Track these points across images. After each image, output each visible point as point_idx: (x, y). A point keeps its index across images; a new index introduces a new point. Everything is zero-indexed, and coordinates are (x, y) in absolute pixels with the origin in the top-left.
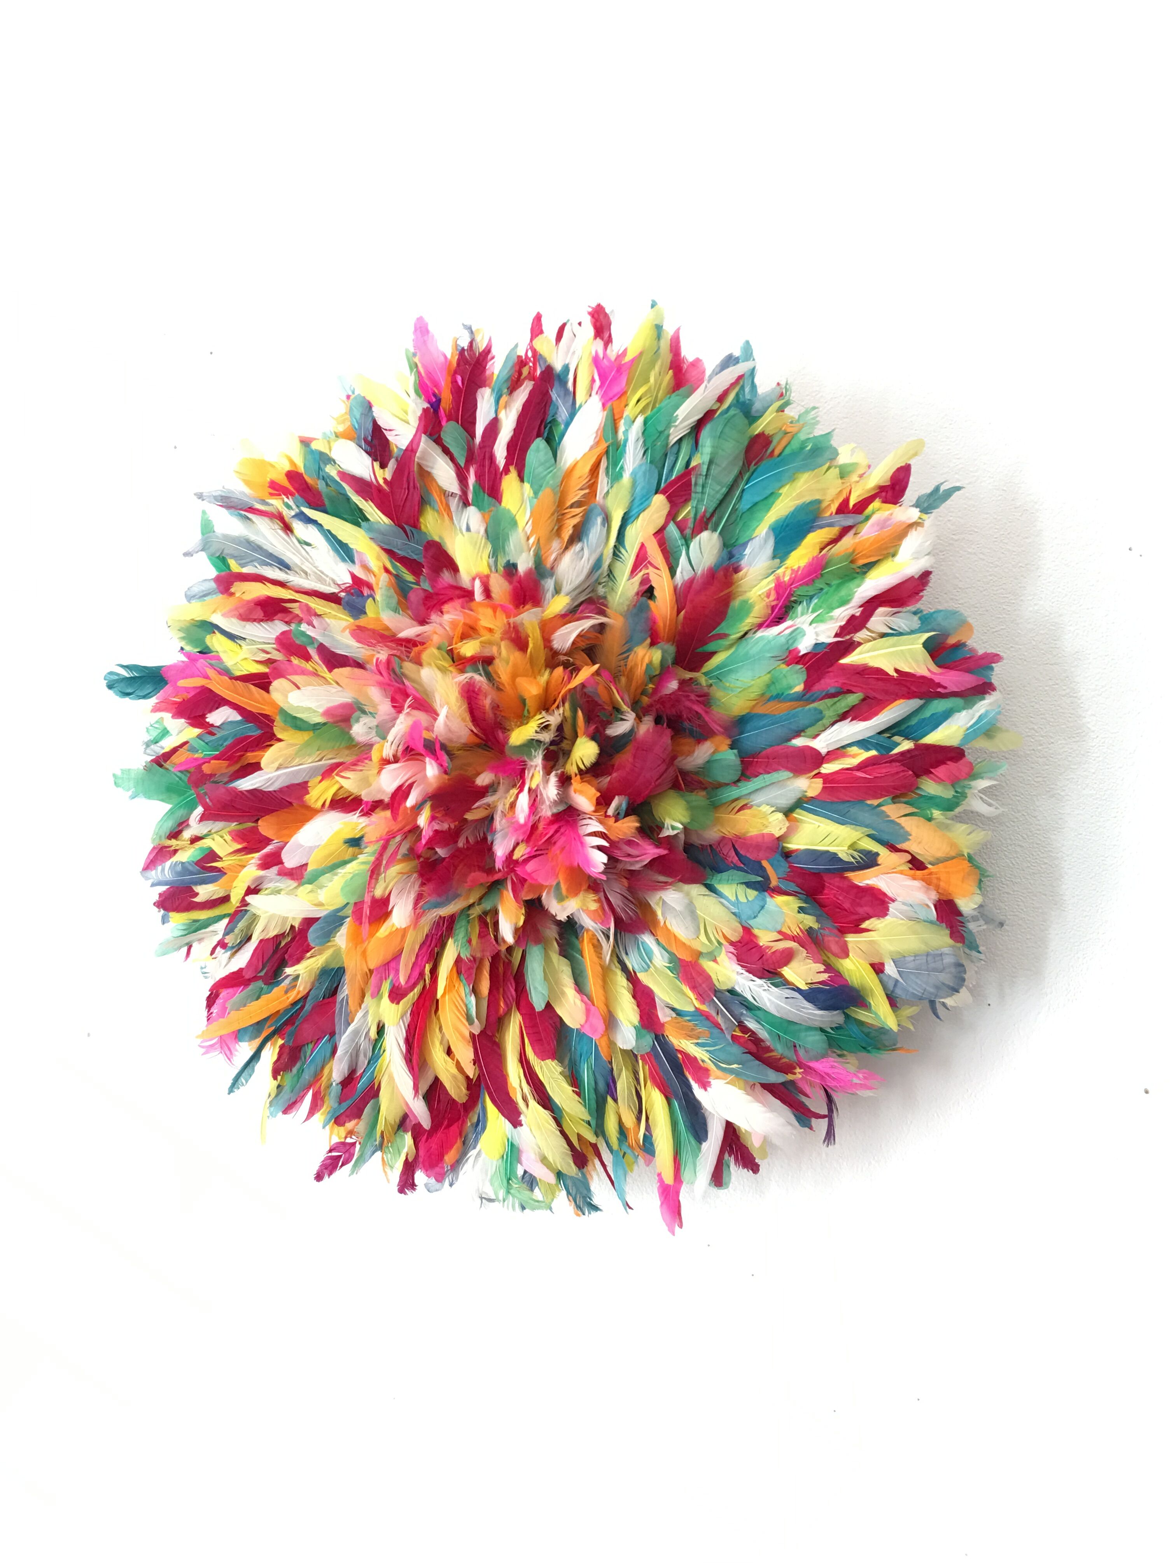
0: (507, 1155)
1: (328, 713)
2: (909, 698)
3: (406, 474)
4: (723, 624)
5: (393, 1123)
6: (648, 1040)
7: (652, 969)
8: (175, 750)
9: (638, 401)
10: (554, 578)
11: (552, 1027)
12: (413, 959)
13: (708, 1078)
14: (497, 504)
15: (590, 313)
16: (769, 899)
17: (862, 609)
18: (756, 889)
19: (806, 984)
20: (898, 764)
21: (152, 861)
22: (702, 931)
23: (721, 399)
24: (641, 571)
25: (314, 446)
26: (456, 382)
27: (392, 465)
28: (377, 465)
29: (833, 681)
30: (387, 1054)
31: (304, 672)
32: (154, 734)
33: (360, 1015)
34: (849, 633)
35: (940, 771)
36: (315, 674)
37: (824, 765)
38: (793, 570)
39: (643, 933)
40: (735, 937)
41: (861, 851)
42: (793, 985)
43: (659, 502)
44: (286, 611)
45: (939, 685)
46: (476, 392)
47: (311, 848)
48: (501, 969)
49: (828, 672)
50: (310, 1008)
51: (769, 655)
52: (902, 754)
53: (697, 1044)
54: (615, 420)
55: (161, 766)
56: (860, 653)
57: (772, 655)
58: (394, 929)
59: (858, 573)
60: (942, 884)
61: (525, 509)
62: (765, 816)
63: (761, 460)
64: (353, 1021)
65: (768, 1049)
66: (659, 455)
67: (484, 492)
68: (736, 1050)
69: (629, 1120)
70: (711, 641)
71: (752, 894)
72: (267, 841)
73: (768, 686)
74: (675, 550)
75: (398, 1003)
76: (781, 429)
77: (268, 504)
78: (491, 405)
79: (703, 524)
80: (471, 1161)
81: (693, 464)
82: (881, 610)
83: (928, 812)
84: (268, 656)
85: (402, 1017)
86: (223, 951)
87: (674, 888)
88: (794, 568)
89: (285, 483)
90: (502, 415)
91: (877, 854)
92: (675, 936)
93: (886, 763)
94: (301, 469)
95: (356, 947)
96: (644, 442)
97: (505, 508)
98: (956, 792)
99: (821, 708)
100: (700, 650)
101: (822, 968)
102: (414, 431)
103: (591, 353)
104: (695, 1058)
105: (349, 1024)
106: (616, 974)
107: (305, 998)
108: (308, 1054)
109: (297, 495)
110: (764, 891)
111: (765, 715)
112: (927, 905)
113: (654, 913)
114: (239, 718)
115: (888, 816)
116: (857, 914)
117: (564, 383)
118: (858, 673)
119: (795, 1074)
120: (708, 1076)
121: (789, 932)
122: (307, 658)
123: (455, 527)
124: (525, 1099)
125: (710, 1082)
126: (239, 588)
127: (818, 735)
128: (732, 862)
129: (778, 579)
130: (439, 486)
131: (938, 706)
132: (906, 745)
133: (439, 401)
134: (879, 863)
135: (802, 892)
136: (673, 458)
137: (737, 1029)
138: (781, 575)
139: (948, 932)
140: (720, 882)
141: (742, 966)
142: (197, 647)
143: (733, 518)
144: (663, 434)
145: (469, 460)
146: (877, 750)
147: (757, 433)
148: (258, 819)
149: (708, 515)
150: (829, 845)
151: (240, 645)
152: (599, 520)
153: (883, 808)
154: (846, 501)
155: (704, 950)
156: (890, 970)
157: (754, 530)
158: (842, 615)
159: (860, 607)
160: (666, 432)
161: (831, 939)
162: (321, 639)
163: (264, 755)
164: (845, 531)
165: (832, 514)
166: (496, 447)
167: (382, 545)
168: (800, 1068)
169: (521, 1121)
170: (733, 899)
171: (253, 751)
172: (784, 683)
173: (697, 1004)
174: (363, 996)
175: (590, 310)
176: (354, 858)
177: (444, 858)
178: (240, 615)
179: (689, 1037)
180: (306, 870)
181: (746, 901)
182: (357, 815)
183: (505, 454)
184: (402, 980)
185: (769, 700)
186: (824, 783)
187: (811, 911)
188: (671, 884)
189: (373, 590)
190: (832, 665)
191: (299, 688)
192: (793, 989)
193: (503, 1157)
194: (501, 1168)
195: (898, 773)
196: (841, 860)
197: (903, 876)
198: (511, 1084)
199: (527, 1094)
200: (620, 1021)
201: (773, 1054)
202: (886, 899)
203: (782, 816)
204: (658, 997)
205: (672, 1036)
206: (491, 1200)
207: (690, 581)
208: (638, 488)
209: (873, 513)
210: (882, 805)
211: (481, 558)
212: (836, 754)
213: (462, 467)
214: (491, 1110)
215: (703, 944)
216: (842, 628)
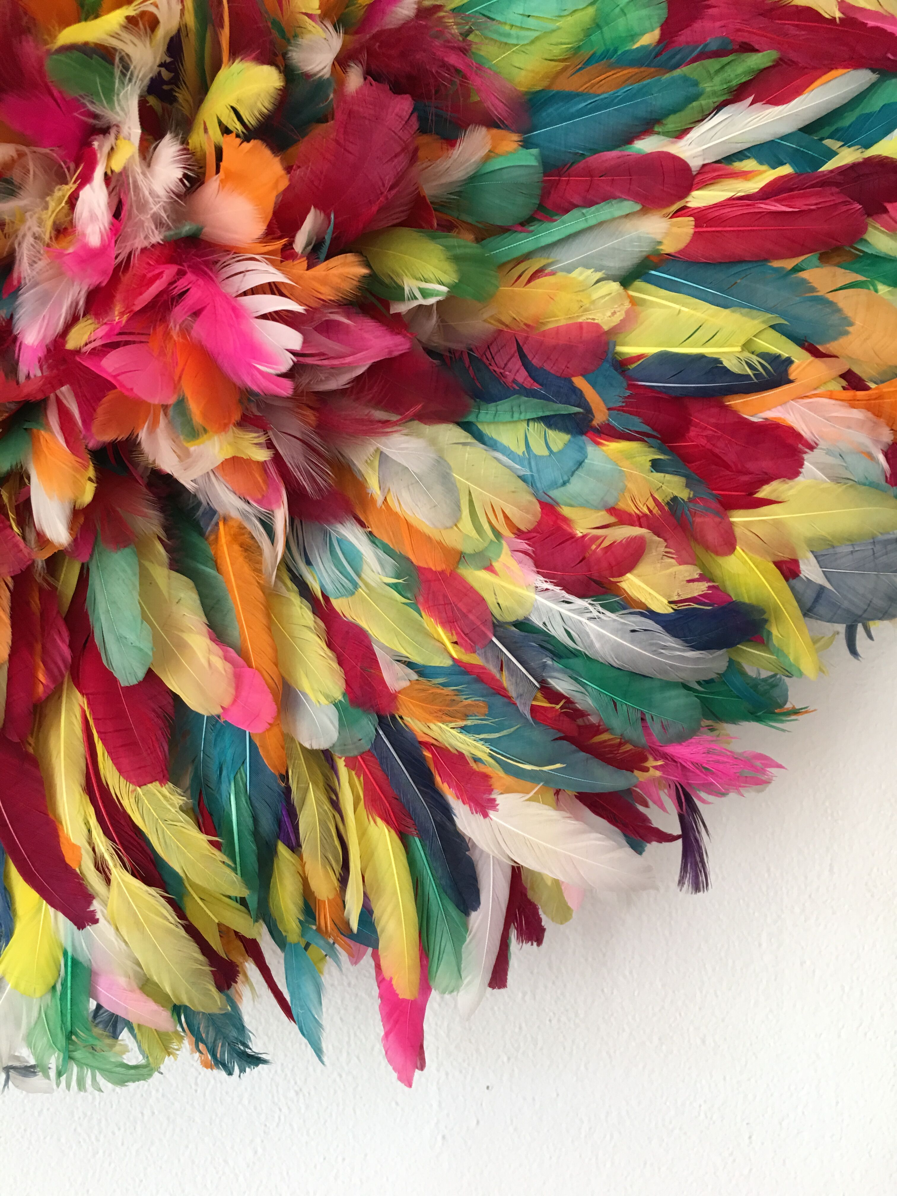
0: (64, 985)
2: (853, 68)
6: (367, 727)
7: (362, 591)
11: (158, 717)
13: (490, 791)
16: (591, 449)
18: (566, 430)
20: (835, 189)
22: (466, 513)
29: (717, 25)
37: (695, 193)
39: (342, 523)
40: (526, 521)
41: (764, 355)
42: (641, 605)
48: (35, 604)
52: (841, 171)
53: (465, 729)
62: (584, 289)
65: (597, 730)
68: (541, 736)
69: (323, 887)
71: (558, 439)
73: (588, 32)
87: (406, 430)
91: (789, 361)
92: (409, 525)
93: (813, 186)
99: (695, 76)
101: (694, 572)
104: (461, 755)
106: (289, 602)
110: (582, 433)
111: (578, 95)
112: (870, 456)
113: (360, 484)
115: (813, 289)
116: (748, 473)
118: (763, 14)
119: (646, 770)
120: (490, 789)
121: (632, 509)
124: (101, 868)
125: (494, 800)
127: (687, 131)
128: (514, 381)
132: (848, 156)
134: (792, 377)
135: (655, 433)
137: (539, 695)
140: (494, 420)
141: (544, 576)
146: (793, 163)
150: (704, 344)
153: (804, 275)
155: (468, 548)
156: (810, 570)
161: (705, 517)
168: (656, 759)
169: (93, 912)
170: (520, 450)
172: (621, 25)
173: (454, 652)
179: (448, 716)
181: (546, 453)
185: (587, 63)
186: (696, 226)
187: (671, 468)
188: (395, 423)
192: (642, 614)
193: (54, 988)
194: (51, 1012)
195: (835, 206)
196: (726, 371)
197: (833, 402)
198: (68, 840)
199: (107, 857)
200: (304, 694)
201: (605, 737)
202: (800, 446)
203: (615, 287)
204: (378, 642)
205: (413, 715)
206: (28, 1071)
210: (802, 269)
212: (716, 170)
214: (24, 896)
215: (466, 536)
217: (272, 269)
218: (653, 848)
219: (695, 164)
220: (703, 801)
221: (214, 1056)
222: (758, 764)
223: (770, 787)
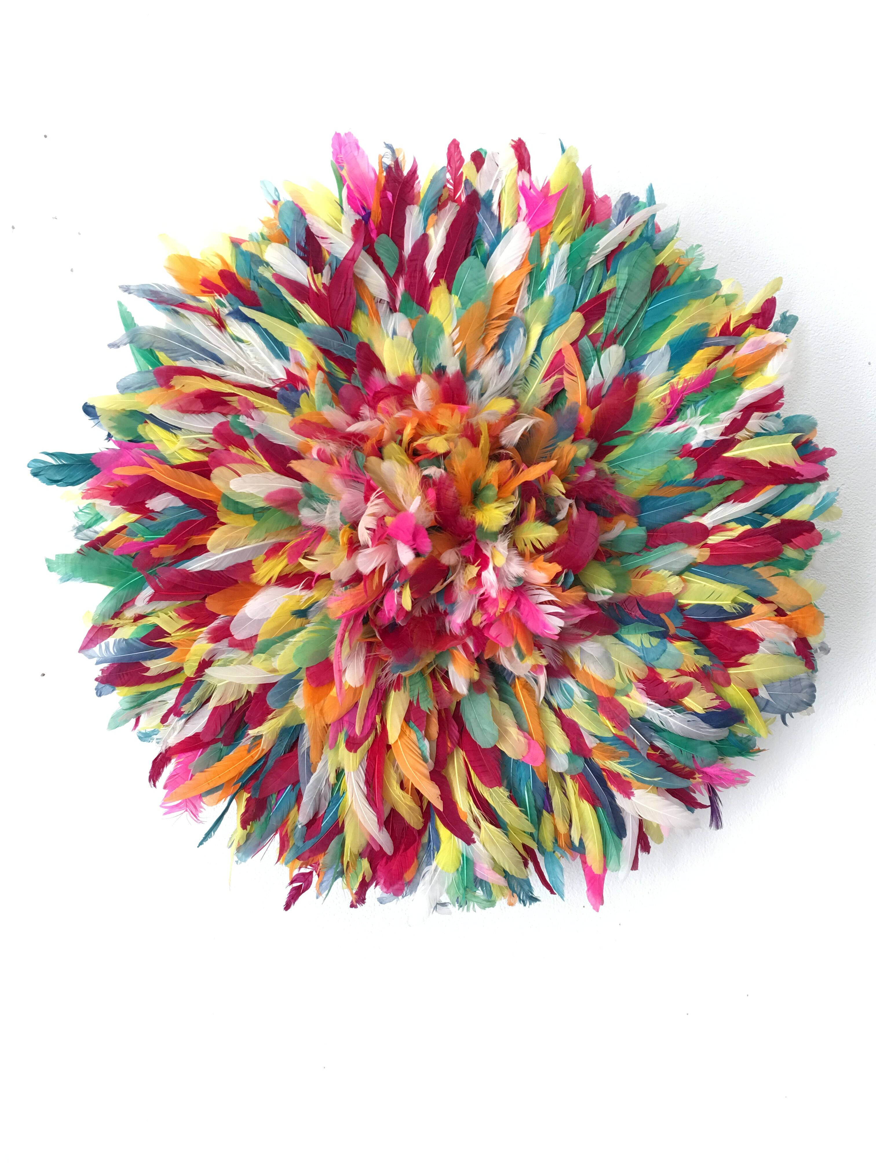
0: (463, 868)
1: (269, 497)
2: (777, 484)
3: (344, 280)
4: (628, 423)
5: (356, 853)
6: (580, 763)
7: (574, 706)
8: (111, 535)
9: (562, 230)
10: (481, 380)
11: (497, 761)
12: (366, 711)
13: (631, 789)
14: (425, 311)
15: (513, 146)
16: (669, 644)
17: (741, 413)
18: (658, 637)
19: (703, 709)
20: (769, 536)
21: (91, 640)
22: (617, 673)
23: (632, 233)
24: (554, 375)
25: (244, 247)
26: (387, 197)
28: (312, 270)
29: (718, 470)
30: (348, 794)
31: (242, 460)
32: (85, 519)
33: (320, 765)
34: (732, 433)
35: (798, 540)
36: (253, 462)
37: (710, 537)
38: (685, 380)
39: (566, 678)
40: (642, 675)
41: (741, 604)
42: (692, 710)
43: (576, 319)
44: (226, 403)
45: (798, 474)
46: (405, 208)
47: (259, 620)
49: (714, 464)
50: (273, 763)
51: (666, 449)
52: (771, 527)
53: (620, 763)
54: (541, 245)
55: (98, 549)
56: (741, 449)
57: (668, 449)
58: (346, 688)
59: (737, 384)
60: (800, 626)
61: (453, 318)
62: (664, 579)
63: (661, 287)
64: (315, 771)
65: (674, 762)
66: (578, 278)
67: (413, 301)
68: (652, 766)
69: (562, 829)
70: (616, 437)
71: (655, 641)
72: (214, 616)
73: (665, 474)
74: (587, 360)
75: (355, 752)
76: (675, 262)
77: (199, 301)
78: (419, 223)
79: (612, 339)
80: (427, 877)
81: (604, 288)
82: (756, 414)
83: (787, 571)
84: (206, 445)
85: (360, 764)
86: (177, 718)
87: (592, 640)
88: (686, 378)
89: (218, 281)
90: (431, 232)
91: (752, 606)
92: (594, 679)
93: (759, 535)
94: (234, 270)
95: (313, 707)
96: (568, 266)
97: (433, 316)
98: (807, 555)
99: (709, 492)
100: (608, 443)
101: (713, 696)
102: (350, 243)
103: (516, 181)
104: (619, 774)
105: (312, 774)
106: (545, 711)
107: (267, 755)
108: (273, 802)
109: (229, 293)
110: (665, 638)
111: (660, 497)
112: (788, 643)
113: (572, 661)
114: (181, 504)
115: (761, 576)
116: (735, 652)
117: (489, 206)
118: (737, 464)
119: (695, 778)
120: (631, 787)
121: (687, 670)
122: (245, 447)
123: (383, 330)
124: (476, 821)
125: (633, 792)
126: (179, 382)
127: (706, 514)
128: (635, 616)
129: (672, 387)
130: (370, 293)
131: (796, 489)
132: (774, 521)
133: (369, 214)
134: (753, 612)
135: (696, 637)
136: (587, 281)
137: (650, 748)
138: (675, 384)
139: (803, 662)
140: (628, 633)
141: (651, 699)
142: (129, 436)
143: (636, 335)
144: (584, 260)
145: (399, 271)
146: (751, 524)
147: (658, 264)
148: (206, 597)
149: (618, 332)
150: (715, 600)
151: (175, 434)
152: (522, 331)
153: (757, 570)
154: (727, 325)
155: (618, 688)
156: (763, 693)
157: (652, 345)
158: (726, 418)
159: (740, 411)
160: (587, 259)
161: (717, 672)
162: (259, 430)
163: (209, 538)
164: (728, 349)
165: (716, 334)
166: (427, 261)
167: (320, 345)
168: (699, 774)
169: (474, 839)
170: (639, 645)
171: (198, 535)
172: (678, 471)
173: (614, 731)
174: (322, 748)
175: (513, 143)
176: (302, 628)
177: (403, 627)
178: (181, 406)
179: (613, 758)
180: (256, 641)
181: (650, 646)
182: (300, 588)
183: (435, 267)
184: (358, 731)
185: (664, 486)
186: (710, 552)
187: (703, 652)
188: (589, 636)
189: (307, 386)
190: (717, 458)
191: (239, 476)
192: (692, 714)
193: (458, 870)
194: (457, 879)
195: (769, 543)
196: (725, 611)
197: (771, 621)
198: (461, 809)
199: (478, 816)
200: (554, 750)
201: (678, 765)
202: (757, 640)
203: (677, 578)
204: (582, 727)
205: (598, 758)
206: (444, 905)
207: (600, 387)
208: (557, 306)
209: (749, 336)
210: (756, 568)
211: (408, 360)
212: (718, 528)
213: (392, 276)
214: (444, 833)
215: (617, 683)
216: (727, 428)
217: (549, 594)
218: (698, 811)
219: (710, 526)
220: (719, 791)
221: (520, 898)
222: (742, 775)
223: (748, 784)
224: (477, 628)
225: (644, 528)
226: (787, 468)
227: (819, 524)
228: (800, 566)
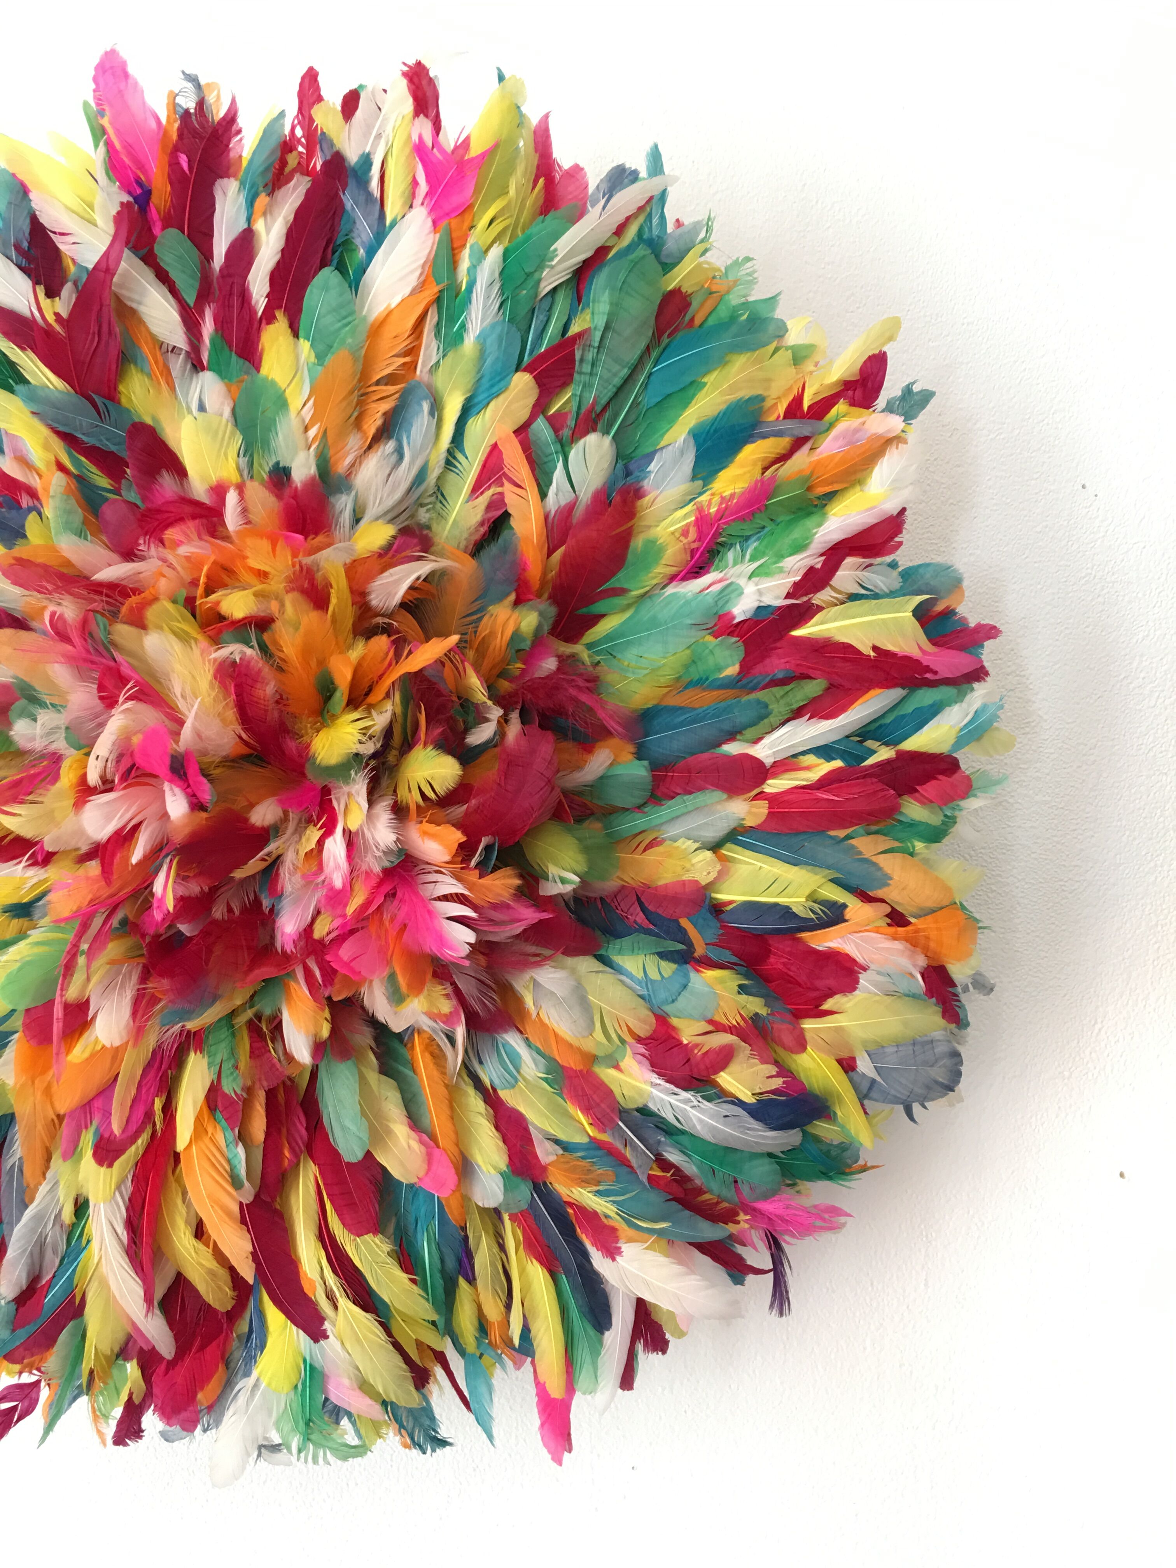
0: (304, 1384)
2: (888, 687)
3: (96, 308)
4: (620, 575)
5: (109, 1353)
6: (524, 1192)
7: (521, 1084)
9: (491, 222)
10: (353, 493)
11: (371, 1183)
12: (133, 1092)
13: (617, 1242)
14: (253, 370)
15: (405, 74)
16: (693, 975)
17: (823, 558)
18: (673, 961)
19: (753, 1094)
20: (875, 780)
22: (598, 1025)
23: (620, 231)
24: (489, 488)
26: (178, 163)
27: (68, 293)
28: (41, 290)
29: (783, 661)
30: (95, 1246)
33: (43, 1189)
34: (806, 594)
35: (929, 789)
37: (769, 782)
38: (722, 498)
39: (506, 1031)
40: (644, 1031)
41: (821, 903)
42: (732, 1095)
43: (522, 385)
45: (928, 669)
46: (213, 184)
48: (282, 1098)
49: (776, 648)
51: (689, 622)
52: (879, 765)
53: (598, 1193)
54: (453, 249)
56: (823, 623)
57: (693, 622)
58: (99, 1047)
59: (816, 506)
60: (932, 945)
61: (302, 381)
62: (685, 856)
63: (676, 330)
64: (32, 1200)
65: (700, 1191)
66: (523, 310)
67: (231, 350)
68: (656, 1198)
69: (493, 1311)
70: (602, 599)
71: (668, 968)
73: (686, 667)
74: (546, 460)
75: (110, 1165)
76: (703, 286)
78: (239, 209)
79: (589, 422)
80: (242, 1399)
81: (574, 329)
82: (849, 561)
83: (909, 844)
85: (118, 1188)
87: (553, 964)
88: (724, 495)
90: (259, 226)
91: (845, 906)
92: (556, 1035)
93: (858, 778)
95: (33, 1083)
96: (502, 288)
97: (267, 378)
98: (946, 816)
99: (766, 700)
100: (584, 611)
101: (773, 1070)
102: (108, 240)
103: (410, 137)
104: (595, 1213)
105: (26, 1207)
106: (465, 1093)
110: (686, 962)
111: (681, 708)
112: (911, 975)
113: (519, 1001)
115: (860, 853)
116: (815, 989)
117: (363, 182)
118: (816, 651)
119: (738, 1222)
120: (617, 1239)
121: (724, 1021)
123: (180, 403)
124: (331, 1297)
125: (620, 1248)
127: (761, 739)
128: (635, 921)
129: (700, 510)
130: (152, 334)
131: (925, 697)
132: (884, 754)
133: (148, 193)
134: (847, 918)
135: (741, 963)
136: (542, 317)
137: (655, 1166)
138: (705, 504)
139: (939, 1009)
140: (620, 952)
141: (659, 1074)
143: (632, 417)
144: (531, 277)
145: (204, 296)
146: (843, 759)
147: (670, 288)
149: (598, 409)
150: (777, 896)
152: (426, 406)
153: (853, 842)
154: (798, 400)
155: (600, 1053)
156: (864, 1066)
157: (662, 436)
158: (795, 566)
159: (821, 555)
160: (536, 275)
161: (781, 1026)
164: (799, 443)
165: (779, 417)
166: (250, 277)
167: (56, 425)
168: (746, 1214)
169: (325, 1330)
170: (640, 975)
172: (711, 661)
173: (590, 1131)
174: (48, 1159)
175: (406, 69)
176: (22, 935)
177: (190, 939)
179: (584, 1182)
181: (659, 978)
182: (23, 864)
183: (266, 289)
184: (116, 1127)
185: (686, 688)
186: (769, 808)
187: (754, 990)
188: (547, 957)
189: (38, 499)
190: (781, 638)
192: (733, 1103)
193: (296, 1387)
194: (294, 1405)
195: (875, 792)
196: (796, 916)
197: (879, 936)
198: (306, 1275)
199: (335, 1289)
200: (478, 1166)
201: (706, 1197)
202: (856, 968)
203: (708, 854)
204: (533, 1124)
205: (559, 1182)
206: (275, 1448)
207: (570, 508)
208: (489, 361)
209: (837, 420)
210: (853, 838)
211: (226, 455)
212: (785, 765)
213: (192, 304)
214: (274, 1317)
215: (599, 1043)
216: (796, 585)
217: (454, 882)
218: (750, 1278)
220: (788, 1243)
221: (412, 1439)
222: (826, 1216)
224: (321, 942)
225: (646, 763)
226: (907, 659)
227: (969, 760)
228: (935, 835)
